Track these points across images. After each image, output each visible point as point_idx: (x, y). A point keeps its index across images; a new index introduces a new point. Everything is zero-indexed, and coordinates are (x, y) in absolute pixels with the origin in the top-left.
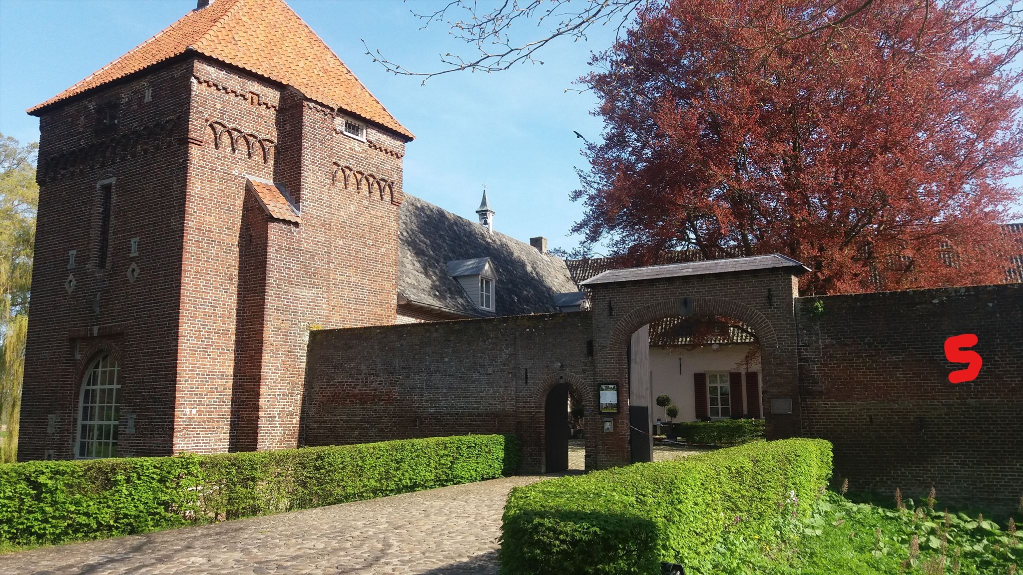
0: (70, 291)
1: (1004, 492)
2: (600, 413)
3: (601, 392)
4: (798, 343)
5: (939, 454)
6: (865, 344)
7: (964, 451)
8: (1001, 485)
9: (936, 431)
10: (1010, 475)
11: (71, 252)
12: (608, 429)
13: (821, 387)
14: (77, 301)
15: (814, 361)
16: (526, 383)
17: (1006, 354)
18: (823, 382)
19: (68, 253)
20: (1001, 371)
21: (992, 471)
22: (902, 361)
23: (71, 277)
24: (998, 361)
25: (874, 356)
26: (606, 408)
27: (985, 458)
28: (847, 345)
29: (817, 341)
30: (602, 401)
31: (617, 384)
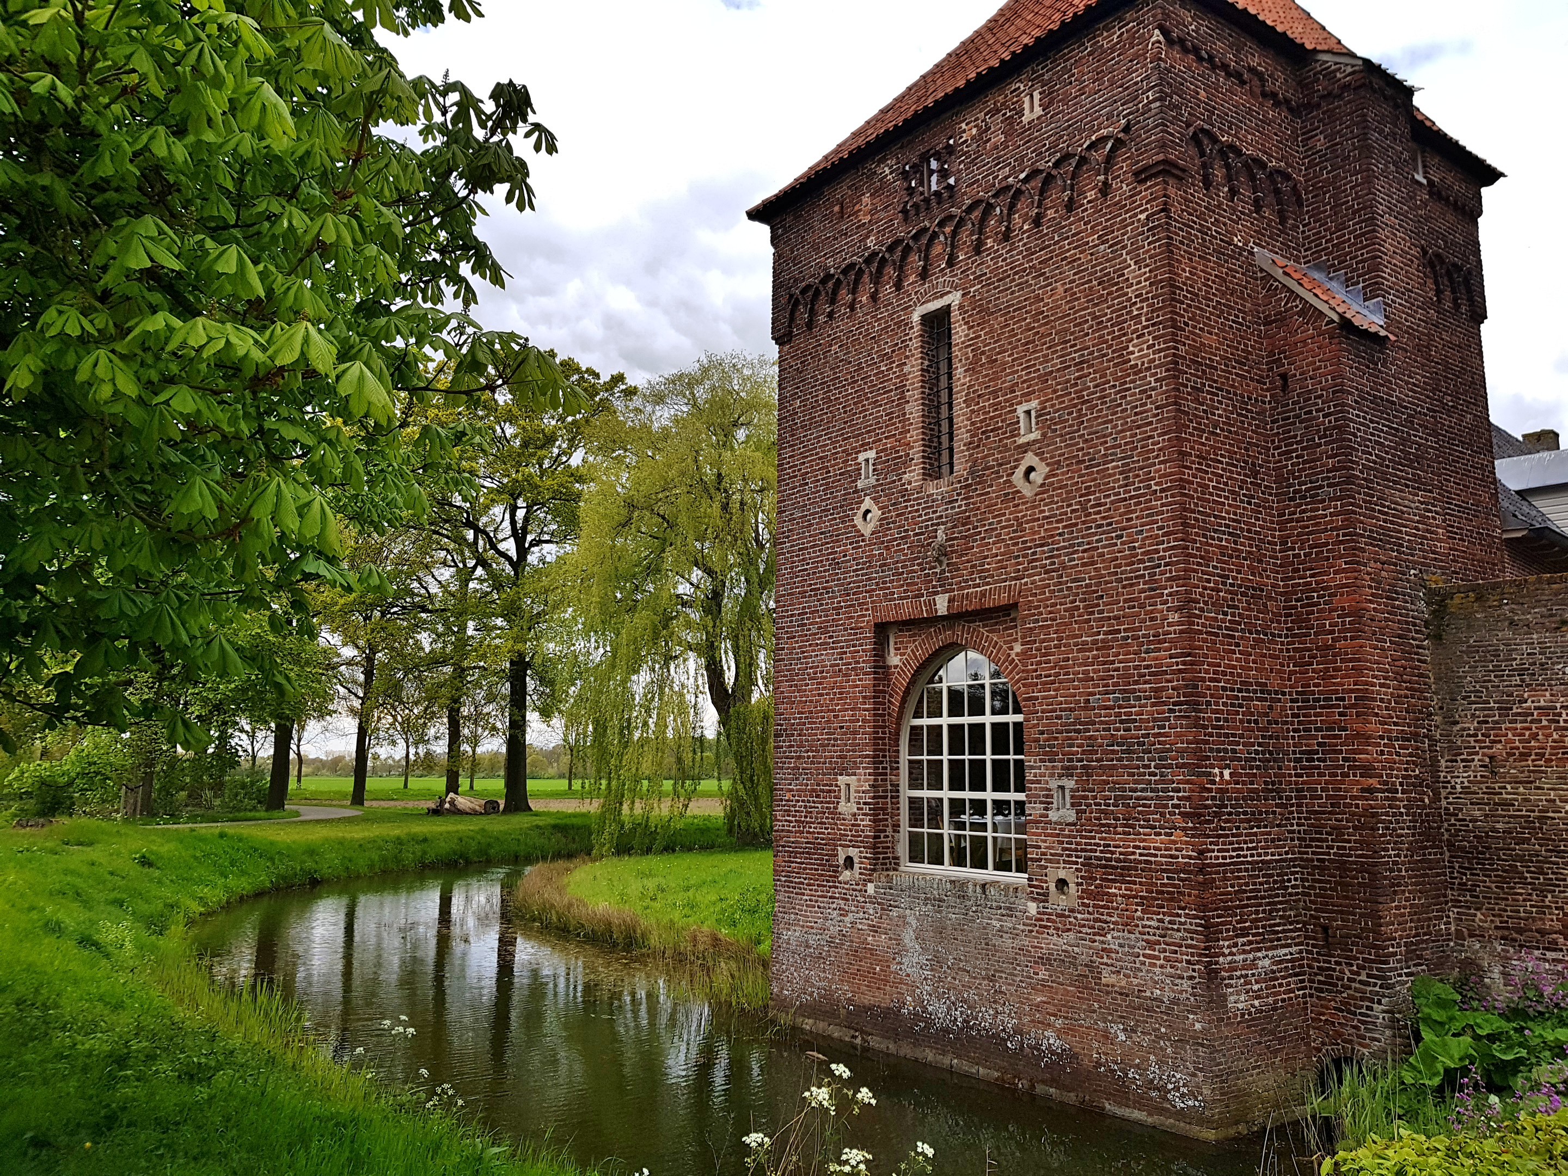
0: (867, 529)
11: (861, 457)
14: (887, 548)
19: (856, 458)
23: (868, 503)
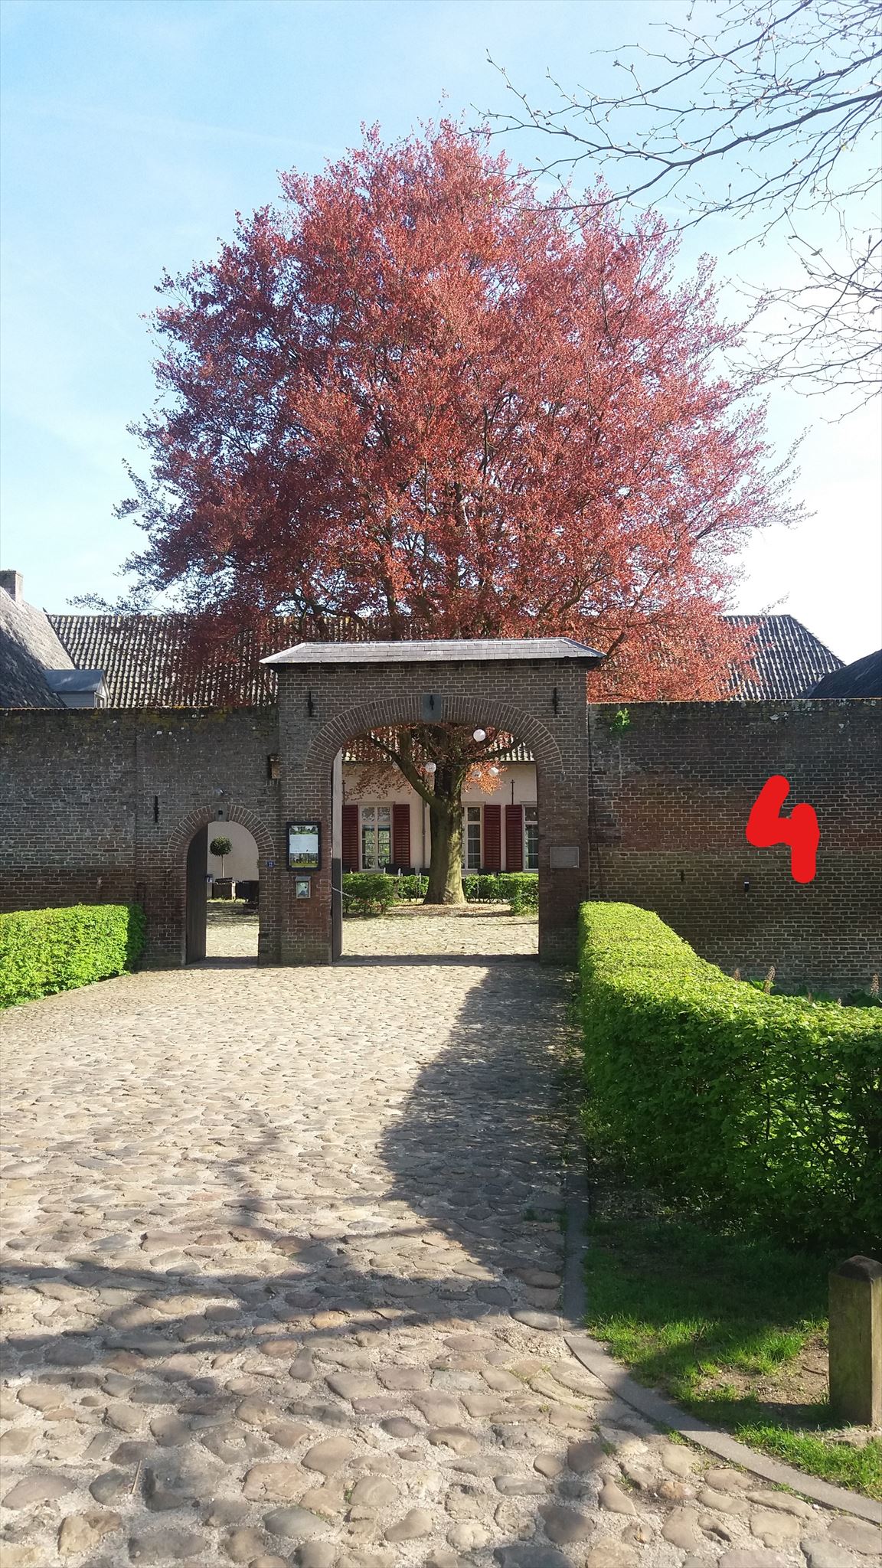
1: (842, 970)
2: (289, 869)
3: (292, 837)
4: (591, 769)
5: (767, 922)
6: (681, 772)
7: (799, 917)
8: (839, 961)
9: (764, 892)
10: (851, 948)
12: (302, 893)
13: (618, 831)
15: (611, 795)
16: (156, 820)
17: (856, 792)
18: (622, 825)
20: (850, 814)
21: (830, 944)
22: (727, 797)
24: (847, 800)
25: (692, 790)
26: (300, 860)
27: (822, 927)
28: (657, 773)
29: (616, 767)
30: (292, 851)
31: (319, 824)
